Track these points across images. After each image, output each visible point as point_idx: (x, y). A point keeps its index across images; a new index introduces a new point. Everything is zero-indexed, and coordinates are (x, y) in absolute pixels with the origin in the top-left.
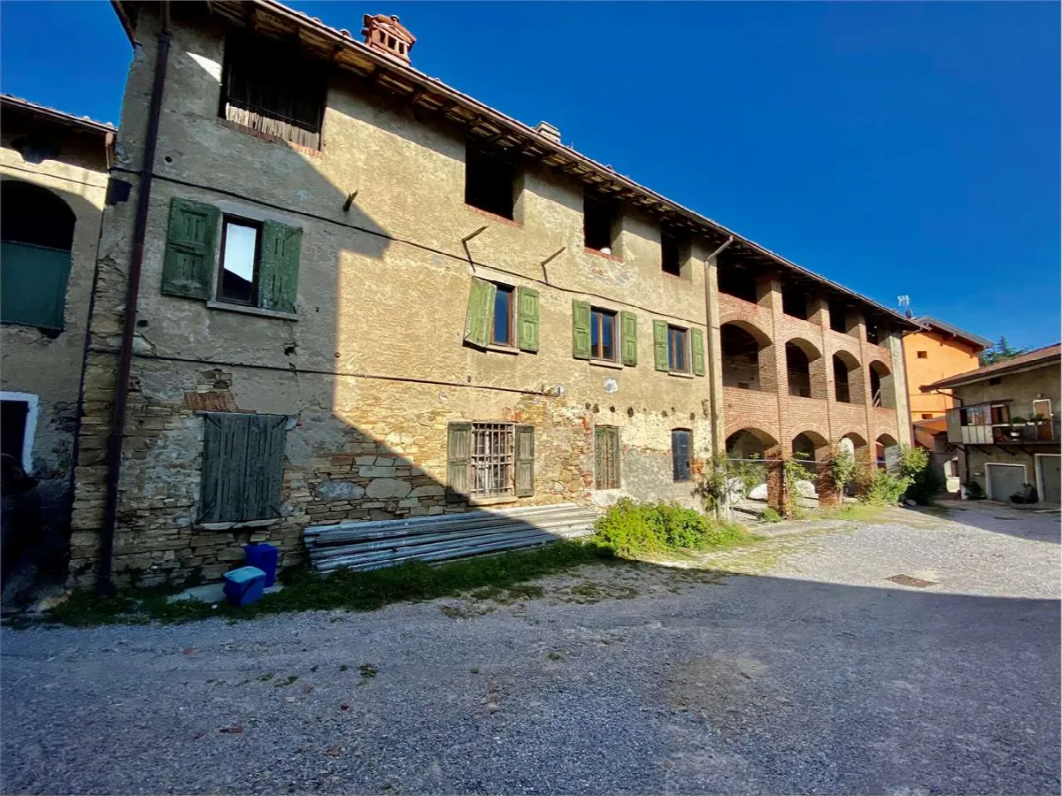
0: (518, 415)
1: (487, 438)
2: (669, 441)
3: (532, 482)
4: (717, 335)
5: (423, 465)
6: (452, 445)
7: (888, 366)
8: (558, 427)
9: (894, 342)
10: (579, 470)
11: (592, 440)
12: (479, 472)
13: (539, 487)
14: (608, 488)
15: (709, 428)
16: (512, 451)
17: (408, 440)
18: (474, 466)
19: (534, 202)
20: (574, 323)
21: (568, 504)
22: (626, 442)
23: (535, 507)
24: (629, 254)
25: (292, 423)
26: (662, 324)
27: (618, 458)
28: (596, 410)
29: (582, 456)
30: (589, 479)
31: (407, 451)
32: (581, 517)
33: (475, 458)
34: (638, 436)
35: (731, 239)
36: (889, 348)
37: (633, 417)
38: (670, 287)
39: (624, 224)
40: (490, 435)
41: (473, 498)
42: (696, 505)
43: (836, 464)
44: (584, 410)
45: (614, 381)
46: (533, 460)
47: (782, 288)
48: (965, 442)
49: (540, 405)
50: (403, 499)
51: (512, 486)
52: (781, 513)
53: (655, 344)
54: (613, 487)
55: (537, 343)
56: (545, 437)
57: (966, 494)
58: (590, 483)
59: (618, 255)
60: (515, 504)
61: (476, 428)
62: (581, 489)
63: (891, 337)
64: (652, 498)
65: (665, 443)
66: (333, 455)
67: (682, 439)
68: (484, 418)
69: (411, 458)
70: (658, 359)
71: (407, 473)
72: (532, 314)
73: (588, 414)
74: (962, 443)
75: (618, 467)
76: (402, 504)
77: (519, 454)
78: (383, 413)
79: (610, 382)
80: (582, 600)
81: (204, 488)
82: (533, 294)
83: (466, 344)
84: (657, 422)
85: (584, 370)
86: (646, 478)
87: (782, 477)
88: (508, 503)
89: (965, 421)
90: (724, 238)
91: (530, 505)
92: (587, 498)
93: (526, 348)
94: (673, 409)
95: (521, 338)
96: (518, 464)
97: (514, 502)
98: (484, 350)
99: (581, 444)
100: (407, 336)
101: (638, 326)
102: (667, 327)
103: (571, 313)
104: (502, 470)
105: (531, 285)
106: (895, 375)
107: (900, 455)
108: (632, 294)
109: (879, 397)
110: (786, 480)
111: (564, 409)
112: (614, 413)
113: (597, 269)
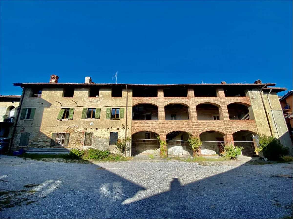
0: (67, 131)
2: (109, 135)
5: (48, 140)
6: (52, 137)
8: (76, 133)
10: (80, 142)
11: (84, 135)
13: (70, 145)
22: (94, 136)
24: (101, 96)
26: (109, 109)
28: (87, 129)
34: (98, 134)
37: (98, 130)
39: (100, 90)
44: (83, 129)
45: (92, 123)
46: (69, 139)
49: (72, 129)
51: (64, 144)
53: (106, 113)
54: (89, 146)
56: (72, 135)
58: (83, 144)
59: (97, 98)
62: (80, 145)
66: (35, 138)
70: (107, 116)
72: (72, 113)
75: (91, 141)
77: (66, 138)
81: (20, 142)
82: (74, 109)
84: (105, 131)
85: (84, 121)
86: (100, 143)
93: (71, 119)
94: (111, 127)
97: (64, 147)
98: (60, 120)
99: (81, 136)
101: (101, 110)
103: (82, 111)
108: (100, 104)
111: (78, 130)
112: (92, 130)
113: (91, 101)
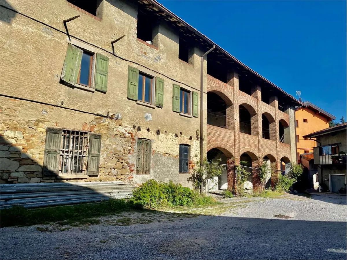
0: (92, 128)
1: (71, 140)
2: (178, 150)
3: (98, 168)
4: (205, 96)
5: (28, 152)
6: (48, 141)
7: (288, 122)
8: (116, 137)
9: (291, 111)
10: (127, 163)
11: (136, 146)
12: (65, 160)
13: (102, 171)
14: (143, 174)
15: (199, 145)
16: (86, 149)
17: (19, 135)
18: (61, 155)
19: (109, 8)
20: (129, 79)
21: (119, 182)
22: (155, 149)
23: (99, 182)
24: (162, 46)
26: (178, 87)
27: (150, 157)
28: (139, 129)
29: (129, 155)
30: (132, 168)
31: (19, 142)
32: (126, 188)
33: (63, 152)
34: (161, 146)
35: (214, 47)
36: (289, 114)
37: (160, 136)
38: (183, 68)
39: (160, 30)
40: (73, 138)
41: (60, 174)
42: (190, 186)
43: (261, 170)
44: (132, 129)
45: (150, 114)
46: (99, 155)
47: (239, 76)
48: (321, 163)
49: (106, 123)
50: (13, 172)
51: (86, 170)
52: (234, 193)
53: (173, 97)
54: (146, 173)
55: (106, 87)
56: (107, 142)
57: (321, 190)
58: (133, 170)
59: (155, 46)
60: (86, 180)
61: (65, 133)
62: (127, 173)
63: (290, 109)
64: (167, 181)
65: (176, 151)
67: (185, 149)
68: (71, 128)
69: (20, 147)
70: (175, 105)
71: (17, 156)
72: (104, 70)
73: (134, 131)
74: (319, 164)
75: (149, 163)
76: (13, 175)
77: (91, 151)
78: (4, 118)
79: (148, 114)
80: (121, 225)
82: (106, 59)
83: (62, 82)
84: (172, 139)
85: (133, 107)
86: (164, 169)
87: (235, 174)
88: (82, 179)
89: (321, 154)
90: (211, 46)
91: (96, 181)
92: (131, 179)
93: (99, 89)
94: (181, 133)
95: (96, 83)
96: (90, 156)
97: (86, 179)
98: (73, 87)
99: (129, 148)
100: (24, 72)
101: (165, 86)
102: (180, 89)
103: (127, 73)
104: (79, 160)
105: (104, 54)
106: (290, 127)
107: (291, 168)
108: (162, 68)
109: (283, 138)
110: (236, 175)
111: (120, 127)
112: (149, 132)
113: (143, 51)
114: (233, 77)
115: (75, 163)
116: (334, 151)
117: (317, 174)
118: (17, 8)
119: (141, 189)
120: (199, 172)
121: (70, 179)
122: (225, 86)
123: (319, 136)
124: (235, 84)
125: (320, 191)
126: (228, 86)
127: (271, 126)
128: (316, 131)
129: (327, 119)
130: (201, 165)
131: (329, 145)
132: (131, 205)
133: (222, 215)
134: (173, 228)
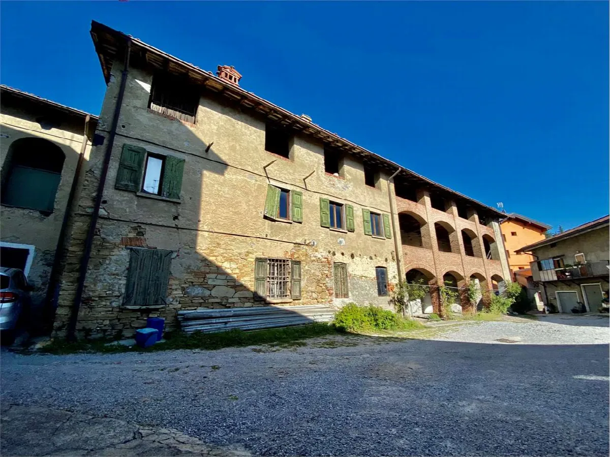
0: (292, 255)
1: (276, 268)
2: (374, 273)
3: (300, 292)
4: (396, 217)
5: (242, 279)
6: (257, 270)
7: (493, 237)
8: (314, 263)
9: (495, 224)
10: (326, 286)
11: (333, 270)
12: (271, 286)
13: (304, 295)
14: (342, 298)
15: (396, 267)
16: (289, 274)
17: (234, 266)
18: (268, 282)
19: (299, 150)
20: (321, 209)
21: (320, 305)
22: (351, 273)
23: (302, 306)
24: (348, 176)
25: (174, 255)
26: (367, 211)
27: (347, 280)
28: (334, 254)
29: (327, 279)
30: (331, 292)
31: (234, 272)
32: (327, 311)
33: (269, 278)
34: (357, 269)
35: (400, 169)
36: (493, 228)
37: (354, 259)
38: (370, 193)
39: (345, 162)
40: (277, 266)
41: (268, 299)
42: (392, 309)
43: (469, 290)
44: (327, 254)
45: (343, 239)
46: (301, 280)
47: (430, 195)
48: (543, 280)
49: (304, 250)
50: (230, 298)
51: (289, 294)
52: (441, 316)
53: (364, 221)
54: (345, 297)
55: (302, 218)
56: (307, 268)
57: (548, 310)
58: (332, 294)
59: (342, 176)
60: (291, 304)
61: (270, 261)
62: (327, 297)
63: (493, 222)
64: (367, 304)
65: (373, 274)
66: (195, 272)
67: (381, 273)
68: (275, 256)
69: (235, 276)
70: (366, 228)
71: (233, 284)
72: (299, 203)
73: (330, 256)
74: (541, 281)
75: (347, 286)
76: (230, 300)
77: (293, 276)
78: (222, 252)
79: (341, 239)
80: (328, 347)
81: (127, 286)
82: (300, 194)
83: (265, 217)
84: (367, 262)
85: (327, 234)
86: (363, 292)
87: (439, 295)
88: (287, 303)
89: (540, 269)
90: (396, 169)
91: (299, 305)
92: (331, 302)
93: (296, 220)
94: (375, 255)
95: (293, 216)
96: (293, 282)
97: (291, 302)
98: (275, 221)
99: (326, 272)
100: (235, 212)
101: (354, 212)
102: (369, 213)
103: (319, 204)
104: (284, 285)
105: (298, 190)
106: (497, 242)
107: (506, 287)
108: (351, 196)
109: (490, 254)
110: (441, 297)
112: (344, 257)
113: (332, 183)
114: (423, 196)
115: (281, 288)
116: (557, 264)
117: (540, 293)
118: (228, 162)
119: (342, 312)
120: (399, 294)
121: (277, 303)
122: (416, 205)
123: (534, 249)
124: (426, 203)
125: (547, 312)
126: (419, 205)
127: (473, 242)
128: (530, 244)
129: (542, 230)
130: (401, 287)
131: (550, 258)
132: (334, 328)
133: (432, 339)
134: (380, 351)
